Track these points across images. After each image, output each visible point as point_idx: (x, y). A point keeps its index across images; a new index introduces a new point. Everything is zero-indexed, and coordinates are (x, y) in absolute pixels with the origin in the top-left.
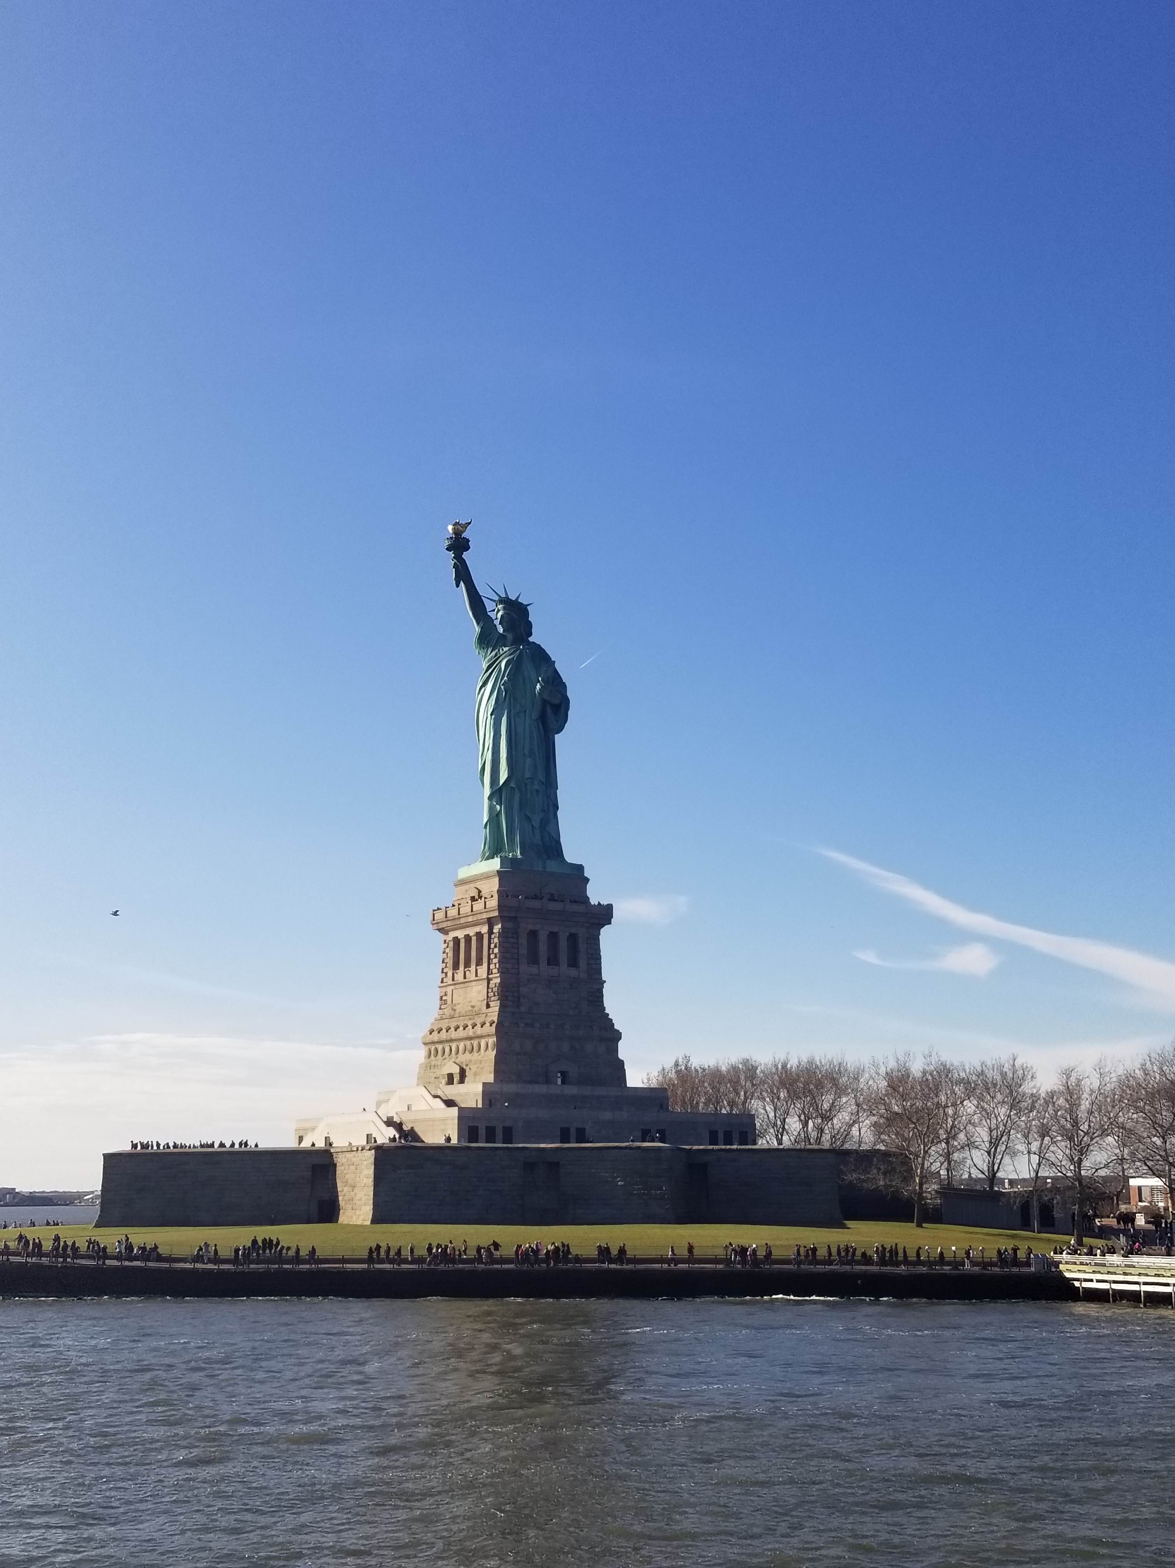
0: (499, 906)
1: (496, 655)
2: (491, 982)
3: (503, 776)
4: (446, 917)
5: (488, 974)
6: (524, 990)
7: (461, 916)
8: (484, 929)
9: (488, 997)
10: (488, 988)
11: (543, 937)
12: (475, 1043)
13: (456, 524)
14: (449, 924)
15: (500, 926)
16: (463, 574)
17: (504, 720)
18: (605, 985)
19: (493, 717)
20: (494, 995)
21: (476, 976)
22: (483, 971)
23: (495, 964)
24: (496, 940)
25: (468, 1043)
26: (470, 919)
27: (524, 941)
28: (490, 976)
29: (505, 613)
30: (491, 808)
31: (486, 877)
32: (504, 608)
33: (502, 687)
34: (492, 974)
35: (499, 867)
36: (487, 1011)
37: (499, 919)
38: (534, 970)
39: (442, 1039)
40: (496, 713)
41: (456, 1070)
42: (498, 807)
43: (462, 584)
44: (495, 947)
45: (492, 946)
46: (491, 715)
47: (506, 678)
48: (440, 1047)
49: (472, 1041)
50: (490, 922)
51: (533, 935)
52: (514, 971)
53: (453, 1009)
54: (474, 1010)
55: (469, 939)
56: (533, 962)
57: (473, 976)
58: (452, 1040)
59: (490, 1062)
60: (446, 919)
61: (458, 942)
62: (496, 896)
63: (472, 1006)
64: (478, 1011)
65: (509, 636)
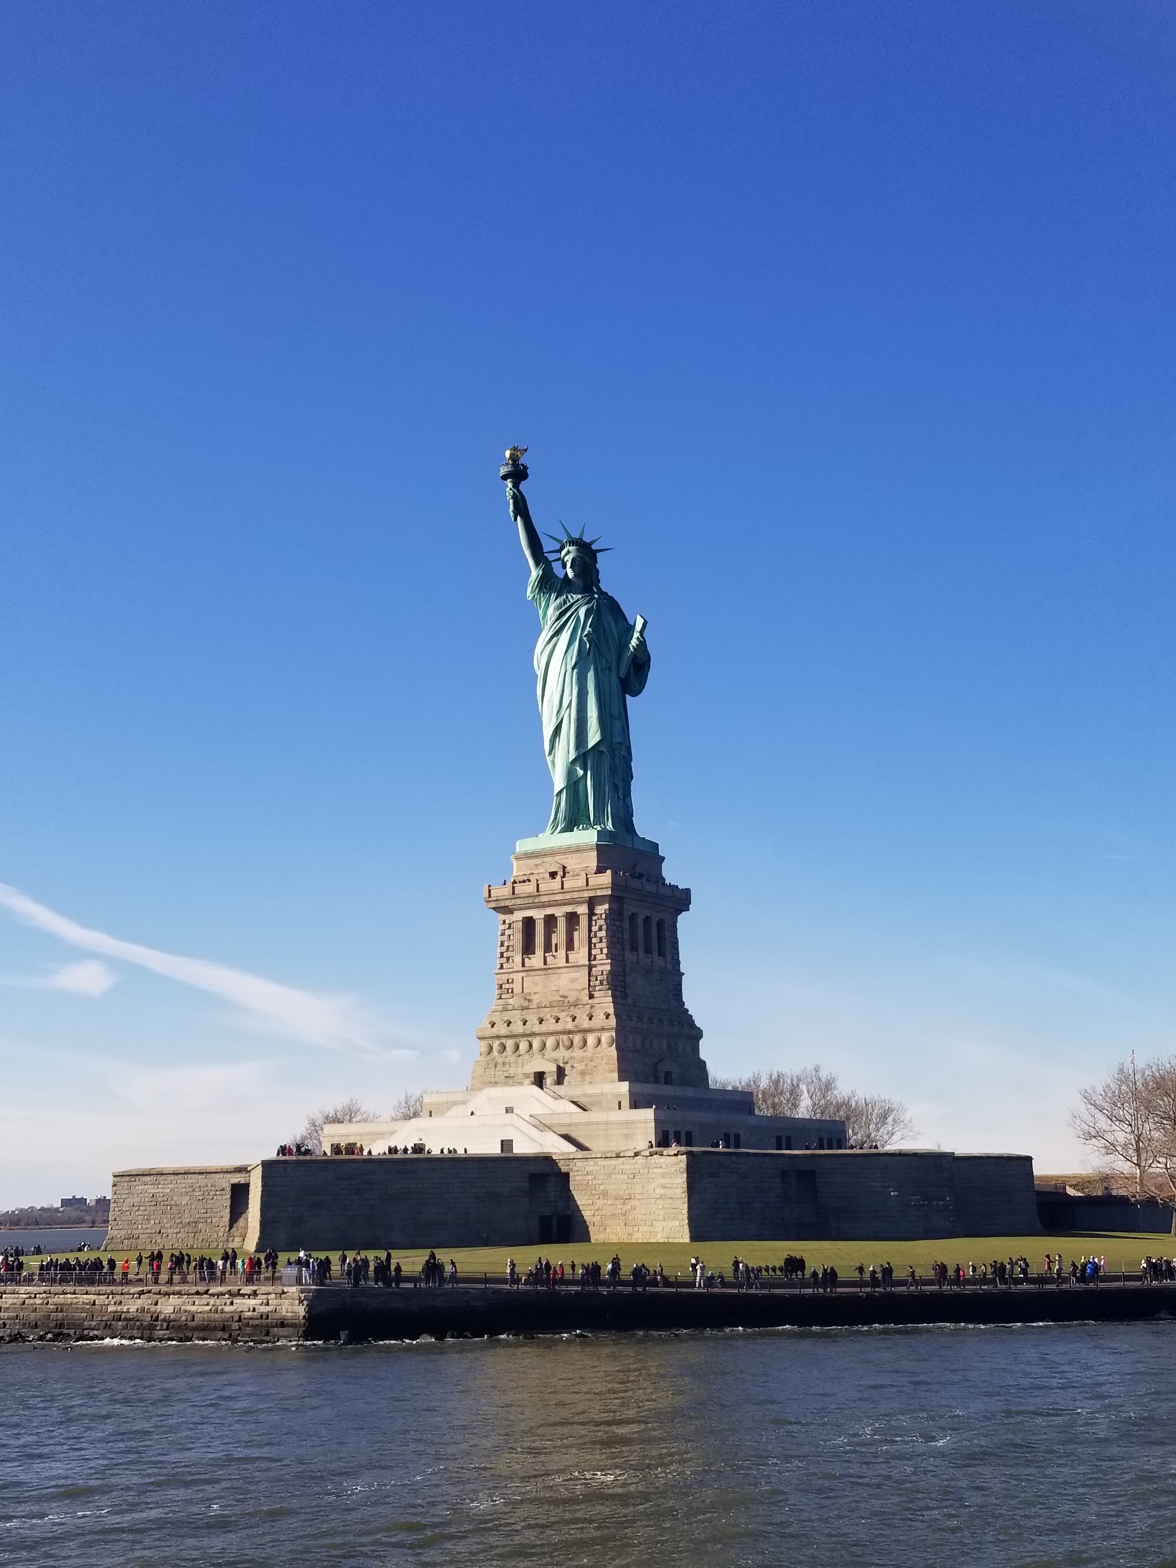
0: (612, 883)
1: (565, 603)
2: (594, 969)
3: (594, 737)
4: (513, 893)
5: (590, 960)
6: (629, 979)
7: (540, 893)
8: (582, 910)
9: (589, 985)
10: (590, 975)
11: (640, 922)
12: (577, 1039)
13: (515, 449)
14: (519, 901)
15: (606, 906)
16: (521, 508)
17: (591, 676)
18: (683, 977)
19: (575, 671)
20: (601, 984)
21: (567, 961)
22: (580, 955)
23: (601, 949)
24: (601, 922)
25: (565, 1037)
26: (558, 897)
27: (626, 924)
28: (593, 963)
29: (578, 556)
30: (570, 774)
31: (578, 850)
32: (578, 550)
33: (585, 639)
34: (595, 959)
35: (596, 840)
36: (590, 1001)
37: (608, 899)
38: (634, 958)
39: (515, 1033)
40: (580, 666)
41: (550, 1068)
42: (581, 772)
43: (519, 518)
44: (600, 929)
45: (595, 929)
46: (573, 669)
47: (588, 629)
48: (510, 1044)
49: (571, 1036)
50: (592, 903)
51: (633, 917)
52: (620, 958)
53: (525, 999)
54: (566, 1000)
55: (550, 921)
56: (634, 948)
57: (561, 962)
58: (533, 1034)
59: (609, 1060)
60: (512, 896)
61: (529, 923)
62: (609, 872)
63: (561, 996)
64: (573, 1002)
65: (579, 583)
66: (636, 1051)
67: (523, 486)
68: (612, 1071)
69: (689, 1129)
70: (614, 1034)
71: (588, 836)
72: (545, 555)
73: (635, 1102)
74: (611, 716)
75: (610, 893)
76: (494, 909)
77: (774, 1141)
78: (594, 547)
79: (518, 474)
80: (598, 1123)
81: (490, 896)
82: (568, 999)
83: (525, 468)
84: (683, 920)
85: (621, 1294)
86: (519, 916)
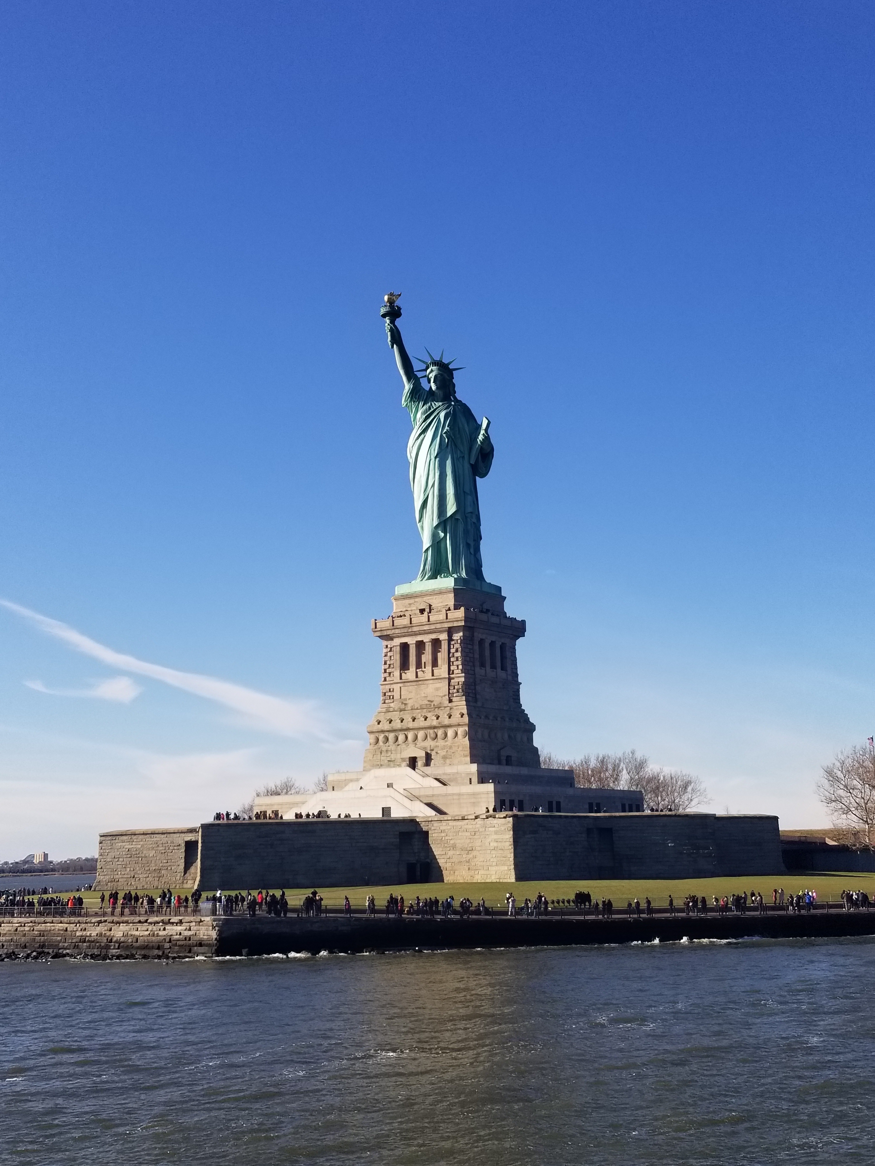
0: (465, 617)
1: (430, 408)
2: (452, 681)
3: (451, 508)
4: (393, 625)
5: (449, 674)
6: (478, 688)
7: (413, 625)
8: (443, 637)
9: (449, 693)
10: (449, 685)
11: (487, 645)
12: (440, 732)
13: (391, 294)
14: (397, 631)
15: (461, 634)
16: (397, 338)
17: (449, 463)
18: (520, 686)
19: (437, 459)
20: (458, 692)
21: (433, 675)
22: (442, 670)
23: (458, 666)
24: (457, 646)
25: (431, 731)
26: (426, 628)
27: (476, 647)
28: (451, 676)
29: (439, 374)
30: (434, 535)
31: (440, 592)
32: (439, 369)
33: (444, 435)
34: (453, 673)
35: (453, 585)
36: (450, 705)
37: (462, 628)
38: (483, 672)
39: (395, 728)
40: (441, 456)
41: (420, 754)
42: (442, 535)
43: (395, 346)
44: (457, 651)
45: (452, 651)
46: (436, 458)
47: (446, 428)
48: (391, 736)
49: (436, 730)
50: (450, 631)
51: (481, 642)
52: (472, 672)
53: (402, 703)
54: (432, 704)
55: (420, 645)
56: (483, 665)
57: (429, 675)
58: (408, 729)
59: (463, 748)
60: (392, 628)
61: (405, 647)
62: (462, 609)
63: (429, 701)
64: (438, 705)
65: (440, 393)
66: (484, 741)
67: (398, 322)
68: (466, 756)
69: (521, 798)
70: (467, 729)
71: (447, 582)
72: (415, 373)
73: (482, 779)
74: (464, 492)
75: (463, 624)
76: (379, 637)
77: (587, 806)
78: (451, 367)
79: (394, 313)
80: (453, 794)
81: (376, 628)
82: (434, 703)
83: (399, 309)
84: (520, 643)
85: (451, 920)
86: (397, 642)
